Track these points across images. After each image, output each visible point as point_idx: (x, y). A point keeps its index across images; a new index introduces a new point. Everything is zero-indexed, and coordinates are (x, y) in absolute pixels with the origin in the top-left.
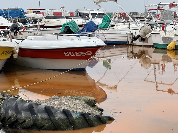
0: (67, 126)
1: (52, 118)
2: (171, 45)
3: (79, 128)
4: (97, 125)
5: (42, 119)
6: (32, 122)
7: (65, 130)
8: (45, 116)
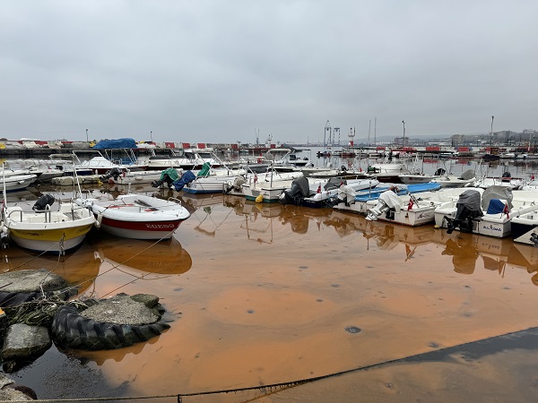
0: (117, 344)
1: (100, 337)
2: (258, 199)
3: (129, 345)
4: (150, 338)
5: (91, 337)
6: (80, 341)
7: (114, 348)
8: (94, 334)
